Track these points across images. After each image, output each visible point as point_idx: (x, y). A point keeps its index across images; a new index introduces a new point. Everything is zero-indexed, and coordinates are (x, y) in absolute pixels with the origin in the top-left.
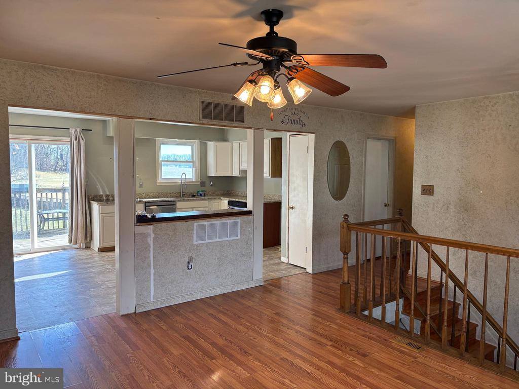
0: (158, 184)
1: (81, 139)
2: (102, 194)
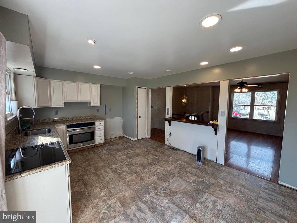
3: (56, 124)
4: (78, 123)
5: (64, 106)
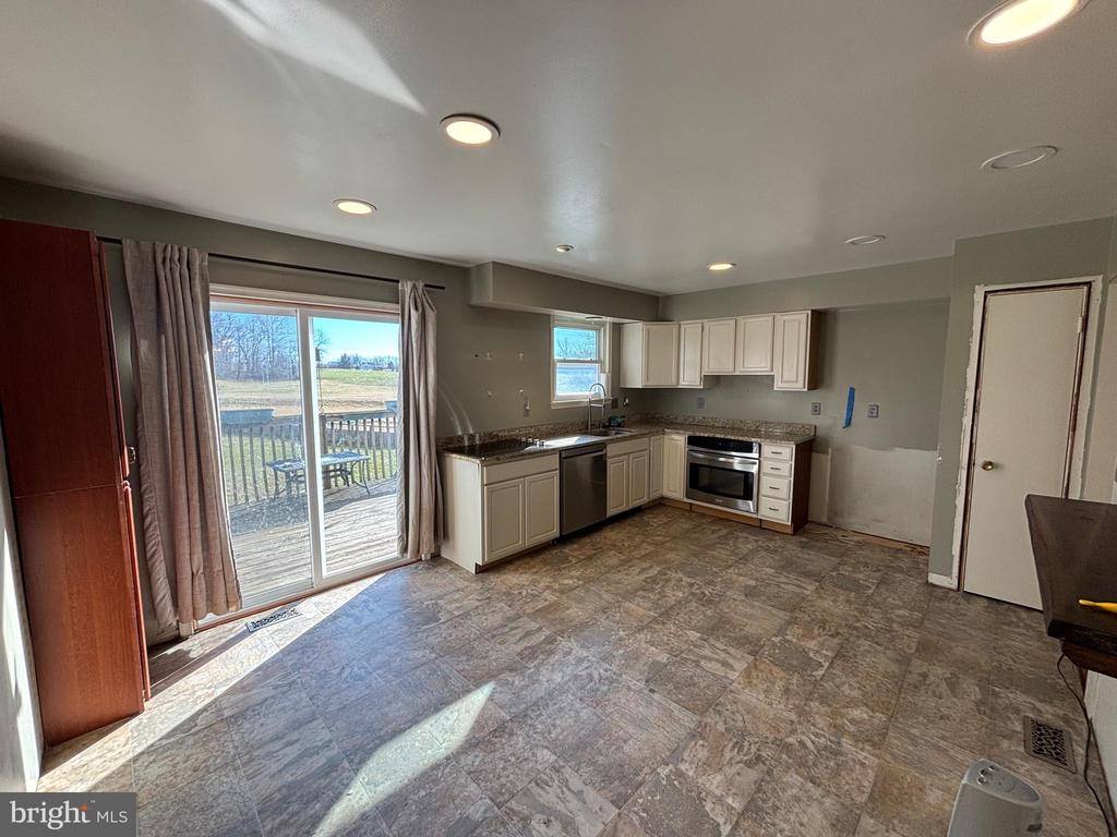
0: (553, 408)
1: (426, 304)
2: (460, 433)
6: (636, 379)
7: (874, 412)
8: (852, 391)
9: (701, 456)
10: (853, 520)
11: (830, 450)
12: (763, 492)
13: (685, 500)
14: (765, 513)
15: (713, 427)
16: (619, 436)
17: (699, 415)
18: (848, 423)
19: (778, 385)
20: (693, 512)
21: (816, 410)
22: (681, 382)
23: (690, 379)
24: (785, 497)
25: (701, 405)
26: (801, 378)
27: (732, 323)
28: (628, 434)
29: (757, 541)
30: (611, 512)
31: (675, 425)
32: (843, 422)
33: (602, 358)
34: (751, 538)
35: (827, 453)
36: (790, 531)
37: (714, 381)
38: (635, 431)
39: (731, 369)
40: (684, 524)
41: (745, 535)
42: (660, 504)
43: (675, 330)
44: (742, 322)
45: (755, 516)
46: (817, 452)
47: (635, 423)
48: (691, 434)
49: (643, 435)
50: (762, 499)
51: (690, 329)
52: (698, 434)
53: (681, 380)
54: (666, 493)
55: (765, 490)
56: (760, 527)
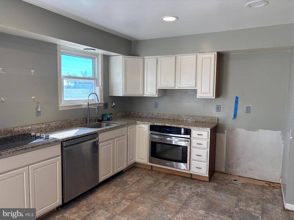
3: (139, 121)
4: (163, 125)
5: (157, 96)
6: (119, 91)
7: (248, 110)
8: (237, 98)
9: (157, 137)
10: (238, 169)
11: (226, 131)
12: (192, 158)
13: (149, 164)
14: (194, 171)
15: (163, 119)
16: (108, 127)
17: (155, 112)
18: (235, 116)
19: (199, 95)
20: (153, 170)
21: (218, 109)
22: (146, 93)
23: (150, 91)
24: (205, 160)
25: (156, 106)
26: (212, 91)
27: (174, 58)
28: (114, 125)
29: (191, 188)
30: (102, 178)
31: (142, 118)
32: (232, 115)
33: (97, 77)
34: (188, 187)
35: (224, 133)
36: (207, 180)
37: (164, 93)
38: (119, 123)
39: (173, 86)
40: (148, 181)
41: (183, 184)
42: (134, 167)
43: (141, 62)
44: (180, 57)
45: (188, 172)
46: (220, 133)
47: (118, 117)
48: (152, 124)
49: (123, 126)
50: (193, 162)
51: (150, 61)
52: (155, 124)
53: (145, 92)
54: (138, 160)
55: (194, 156)
56: (191, 178)
